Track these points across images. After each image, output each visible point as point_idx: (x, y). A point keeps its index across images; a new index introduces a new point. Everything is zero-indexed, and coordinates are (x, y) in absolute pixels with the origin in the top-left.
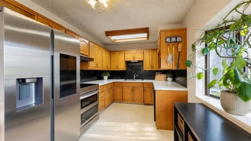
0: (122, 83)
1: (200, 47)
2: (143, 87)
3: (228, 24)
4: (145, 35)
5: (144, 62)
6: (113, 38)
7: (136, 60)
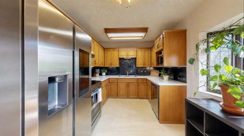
0: (117, 79)
1: (203, 47)
2: (138, 83)
3: (232, 28)
4: (142, 34)
5: (137, 60)
6: (110, 35)
7: (130, 57)
